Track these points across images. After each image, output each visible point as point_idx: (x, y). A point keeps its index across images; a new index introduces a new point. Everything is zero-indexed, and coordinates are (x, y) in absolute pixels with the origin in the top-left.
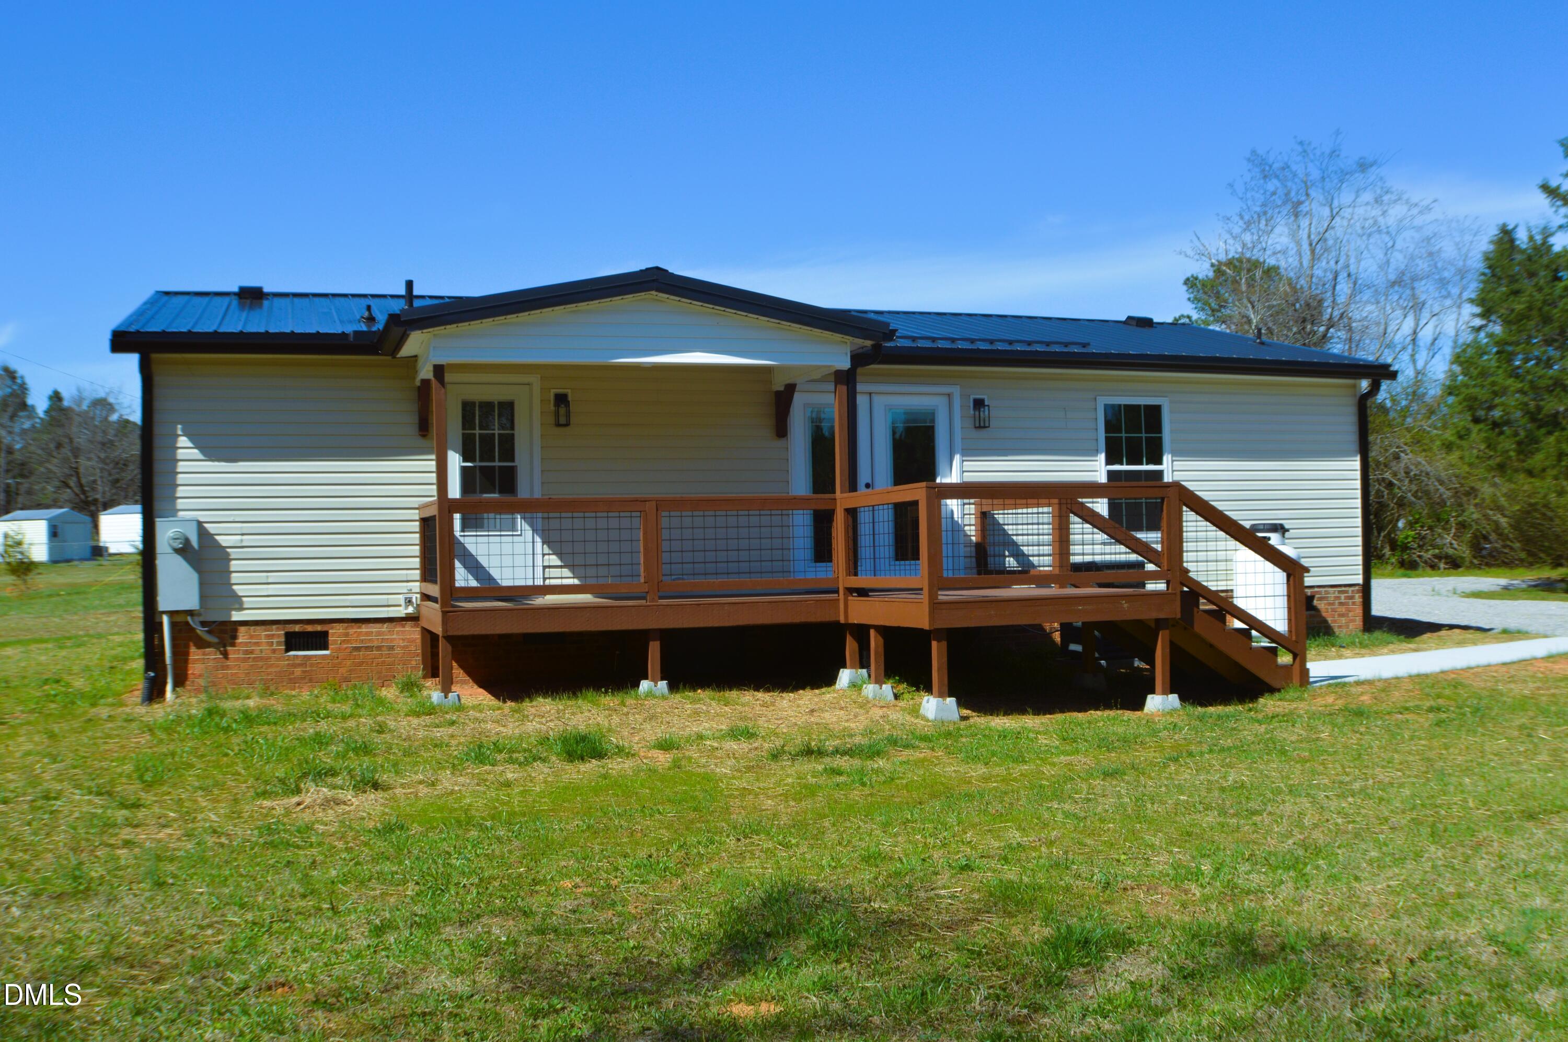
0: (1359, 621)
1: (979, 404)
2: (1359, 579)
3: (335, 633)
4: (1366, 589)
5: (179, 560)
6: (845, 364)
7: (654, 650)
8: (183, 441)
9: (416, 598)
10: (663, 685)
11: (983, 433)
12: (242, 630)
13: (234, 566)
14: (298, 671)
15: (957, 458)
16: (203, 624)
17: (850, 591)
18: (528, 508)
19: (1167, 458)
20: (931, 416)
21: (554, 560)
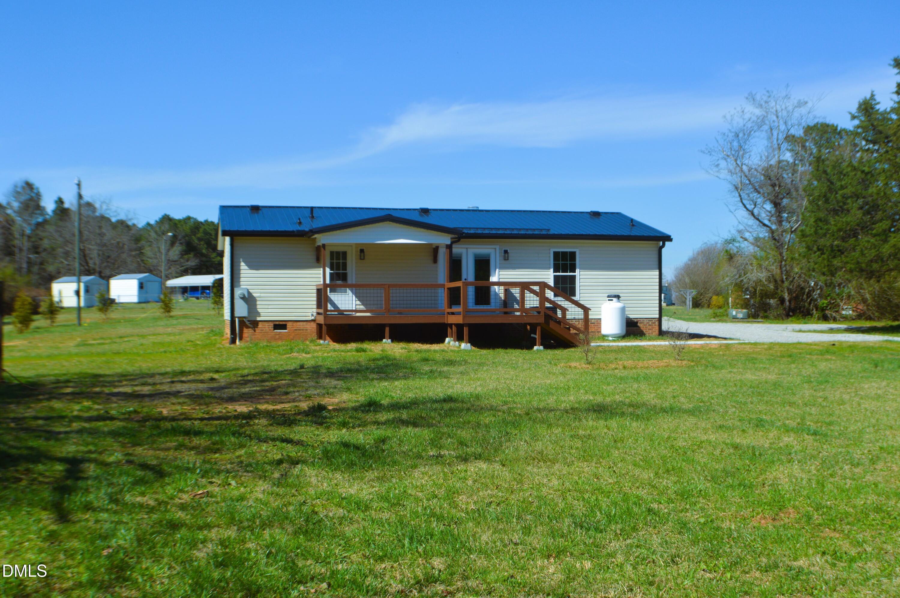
0: (657, 331)
1: (506, 252)
2: (657, 316)
3: (289, 325)
4: (660, 320)
5: (242, 302)
6: (449, 242)
7: (387, 330)
8: (242, 264)
9: (315, 314)
10: (389, 340)
11: (507, 262)
12: (260, 323)
13: (258, 303)
14: (277, 336)
15: (497, 270)
16: (249, 321)
17: (448, 313)
18: (351, 286)
19: (577, 270)
20: (489, 256)
21: (358, 302)
